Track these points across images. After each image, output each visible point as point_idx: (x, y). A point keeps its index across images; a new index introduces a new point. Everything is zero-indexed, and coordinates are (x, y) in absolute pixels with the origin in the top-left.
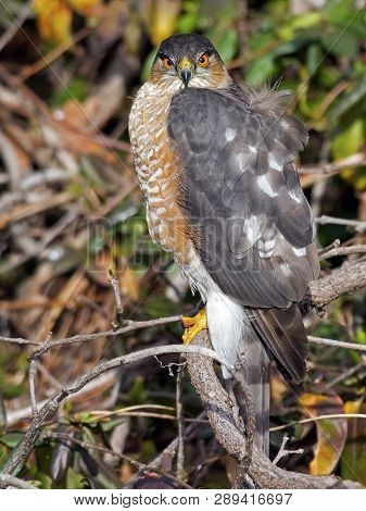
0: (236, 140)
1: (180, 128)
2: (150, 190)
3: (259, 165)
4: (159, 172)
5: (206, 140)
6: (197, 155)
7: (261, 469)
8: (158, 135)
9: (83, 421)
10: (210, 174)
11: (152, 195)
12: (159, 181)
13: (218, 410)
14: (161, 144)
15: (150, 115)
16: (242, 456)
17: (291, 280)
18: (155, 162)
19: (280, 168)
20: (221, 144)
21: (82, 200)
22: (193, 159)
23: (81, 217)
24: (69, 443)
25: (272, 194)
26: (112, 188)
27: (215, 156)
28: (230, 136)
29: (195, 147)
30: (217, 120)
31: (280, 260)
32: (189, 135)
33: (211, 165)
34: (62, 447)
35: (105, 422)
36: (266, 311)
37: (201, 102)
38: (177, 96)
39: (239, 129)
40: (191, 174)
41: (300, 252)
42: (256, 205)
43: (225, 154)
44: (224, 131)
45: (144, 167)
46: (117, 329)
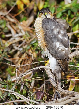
0: (55, 28)
1: (44, 26)
2: (38, 37)
3: (59, 33)
4: (40, 34)
5: (49, 28)
6: (47, 31)
7: (59, 90)
8: (40, 27)
9: (26, 80)
10: (50, 34)
11: (39, 38)
12: (40, 36)
13: (51, 78)
14: (41, 29)
15: (39, 23)
16: (56, 87)
17: (65, 54)
18: (39, 32)
19: (63, 33)
20: (52, 29)
21: (26, 39)
22: (47, 32)
23: (26, 42)
24: (23, 85)
25: (62, 38)
26: (31, 37)
27: (51, 31)
28: (53, 27)
29: (47, 29)
30: (51, 24)
31: (63, 50)
32: (46, 27)
33: (50, 33)
34: (22, 85)
35: (30, 81)
36: (60, 60)
37: (48, 21)
38: (43, 20)
39: (55, 26)
40: (46, 34)
41: (67, 49)
42: (58, 40)
43: (52, 30)
44: (52, 26)
45: (37, 33)
46: (32, 63)
